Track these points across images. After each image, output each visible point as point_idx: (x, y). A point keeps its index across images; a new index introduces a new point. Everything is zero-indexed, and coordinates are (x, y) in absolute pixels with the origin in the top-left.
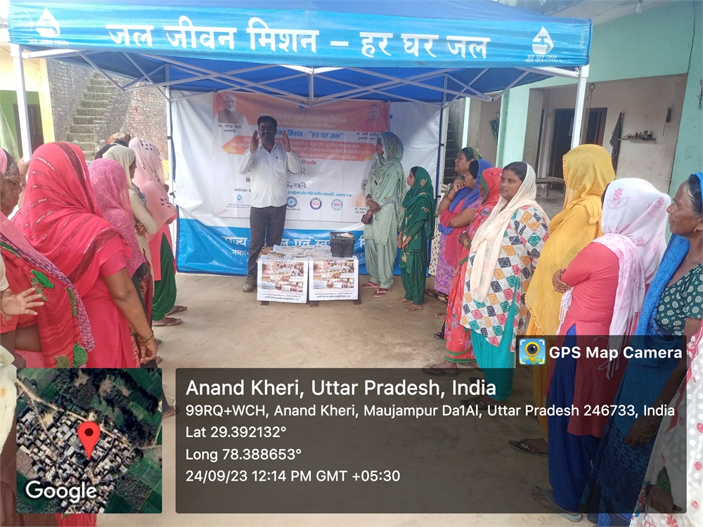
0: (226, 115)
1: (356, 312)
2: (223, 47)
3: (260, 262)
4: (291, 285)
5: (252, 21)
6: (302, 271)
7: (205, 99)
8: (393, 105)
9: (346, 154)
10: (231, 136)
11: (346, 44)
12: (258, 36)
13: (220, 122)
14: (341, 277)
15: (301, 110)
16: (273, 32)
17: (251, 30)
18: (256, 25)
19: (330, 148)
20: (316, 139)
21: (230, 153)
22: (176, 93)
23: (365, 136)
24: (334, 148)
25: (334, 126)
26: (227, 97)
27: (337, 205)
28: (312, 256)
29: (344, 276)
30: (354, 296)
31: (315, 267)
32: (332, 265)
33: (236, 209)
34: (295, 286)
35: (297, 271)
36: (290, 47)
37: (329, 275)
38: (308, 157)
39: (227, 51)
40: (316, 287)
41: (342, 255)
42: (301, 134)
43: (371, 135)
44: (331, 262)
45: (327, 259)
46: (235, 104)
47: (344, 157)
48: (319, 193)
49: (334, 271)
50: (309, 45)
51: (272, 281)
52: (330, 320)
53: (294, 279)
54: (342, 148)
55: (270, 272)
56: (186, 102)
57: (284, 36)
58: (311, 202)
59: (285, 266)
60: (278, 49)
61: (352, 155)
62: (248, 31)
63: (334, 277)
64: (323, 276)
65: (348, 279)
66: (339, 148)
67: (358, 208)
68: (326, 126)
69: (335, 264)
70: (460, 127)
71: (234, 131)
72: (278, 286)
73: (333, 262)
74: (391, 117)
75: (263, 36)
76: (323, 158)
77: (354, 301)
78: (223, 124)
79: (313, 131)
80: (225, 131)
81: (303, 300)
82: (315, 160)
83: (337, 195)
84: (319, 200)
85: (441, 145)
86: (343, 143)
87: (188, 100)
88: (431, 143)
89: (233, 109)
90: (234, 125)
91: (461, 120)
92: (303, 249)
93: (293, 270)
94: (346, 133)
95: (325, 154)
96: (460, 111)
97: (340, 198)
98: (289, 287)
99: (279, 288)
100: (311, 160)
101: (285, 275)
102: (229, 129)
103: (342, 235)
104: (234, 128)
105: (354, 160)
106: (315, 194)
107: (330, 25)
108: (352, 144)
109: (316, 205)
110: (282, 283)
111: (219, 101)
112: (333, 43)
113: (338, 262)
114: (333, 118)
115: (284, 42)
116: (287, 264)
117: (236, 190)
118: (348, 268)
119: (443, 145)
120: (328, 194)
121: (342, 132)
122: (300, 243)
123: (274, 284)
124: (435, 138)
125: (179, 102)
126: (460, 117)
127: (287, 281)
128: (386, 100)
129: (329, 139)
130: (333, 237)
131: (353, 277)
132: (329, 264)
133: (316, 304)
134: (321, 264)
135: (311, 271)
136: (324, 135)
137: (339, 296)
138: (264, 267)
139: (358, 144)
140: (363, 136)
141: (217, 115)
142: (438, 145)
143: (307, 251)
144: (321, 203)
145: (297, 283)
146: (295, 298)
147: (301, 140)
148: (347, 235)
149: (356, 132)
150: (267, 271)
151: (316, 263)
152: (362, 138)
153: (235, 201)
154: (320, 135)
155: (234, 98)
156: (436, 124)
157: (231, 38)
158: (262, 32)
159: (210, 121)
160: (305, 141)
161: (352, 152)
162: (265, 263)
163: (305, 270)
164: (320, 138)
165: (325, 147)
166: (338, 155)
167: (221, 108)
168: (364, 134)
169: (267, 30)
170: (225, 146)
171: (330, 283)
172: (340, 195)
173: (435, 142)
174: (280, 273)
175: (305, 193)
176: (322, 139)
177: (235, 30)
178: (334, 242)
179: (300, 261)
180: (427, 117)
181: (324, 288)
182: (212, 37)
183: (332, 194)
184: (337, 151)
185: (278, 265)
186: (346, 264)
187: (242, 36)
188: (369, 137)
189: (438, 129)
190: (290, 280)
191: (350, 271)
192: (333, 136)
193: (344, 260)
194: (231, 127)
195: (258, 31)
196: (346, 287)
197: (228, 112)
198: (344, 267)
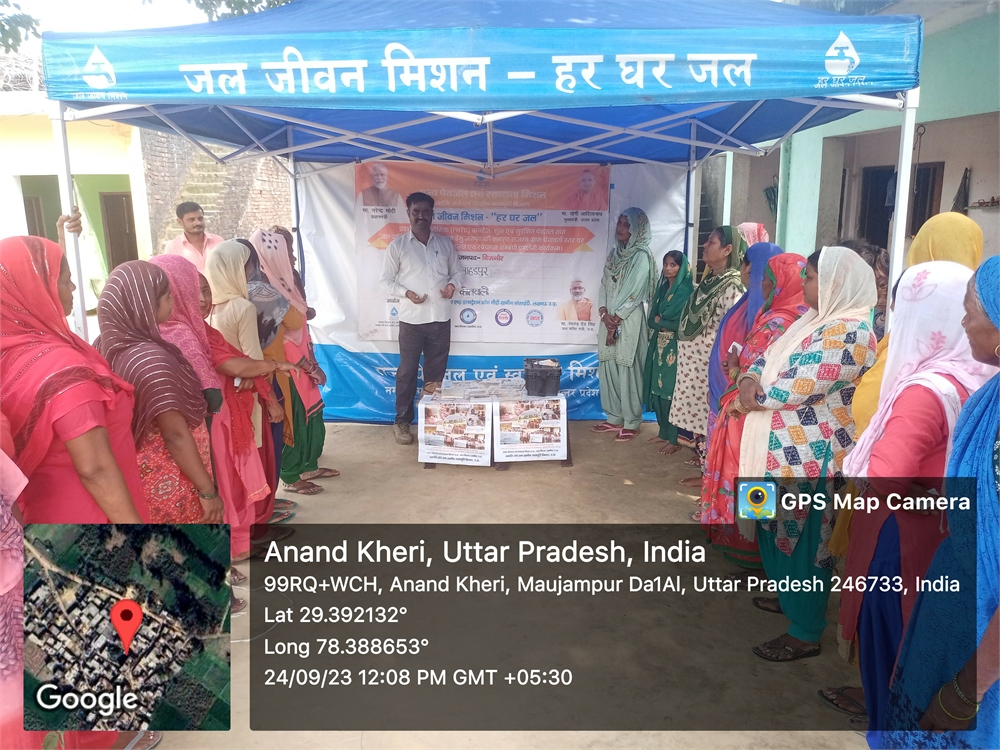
0: (373, 194)
1: (563, 479)
2: (346, 90)
3: (421, 407)
4: (467, 438)
5: (390, 48)
6: (482, 418)
7: (343, 174)
8: (614, 169)
9: (547, 244)
10: (381, 223)
11: (531, 75)
12: (399, 70)
13: (365, 204)
14: (541, 425)
15: (480, 183)
16: (421, 63)
17: (389, 63)
18: (396, 55)
19: (522, 235)
20: (502, 223)
21: (380, 248)
22: (304, 165)
23: (575, 216)
24: (530, 236)
25: (528, 204)
26: (375, 169)
27: (535, 318)
28: (498, 395)
29: (546, 424)
30: (562, 454)
31: (503, 412)
32: (528, 408)
33: (389, 328)
34: (472, 440)
35: (475, 418)
36: (447, 85)
37: (523, 423)
38: (491, 250)
39: (354, 96)
40: (504, 442)
41: (542, 393)
42: (481, 217)
43: (583, 214)
44: (526, 404)
45: (519, 398)
46: (386, 178)
47: (542, 248)
48: (508, 302)
49: (531, 416)
50: (475, 79)
51: (440, 433)
52: (525, 491)
53: (471, 431)
54: (541, 236)
55: (436, 420)
56: (317, 178)
57: (438, 68)
58: (497, 316)
59: (457, 411)
60: (429, 88)
61: (555, 244)
62: (384, 63)
63: (531, 425)
64: (515, 424)
65: (552, 429)
66: (536, 235)
67: (567, 322)
68: (515, 204)
69: (532, 407)
70: (719, 199)
71: (386, 217)
72: (449, 440)
73: (529, 404)
74: (612, 186)
75: (407, 70)
76: (513, 251)
77: (562, 463)
78: (370, 208)
79: (499, 211)
80: (373, 217)
81: (485, 461)
82: (501, 254)
83: (535, 304)
84: (509, 312)
85: (688, 225)
86: (541, 228)
87: (319, 175)
88: (674, 222)
89: (382, 186)
90: (384, 208)
91: (720, 189)
92: (485, 384)
93: (469, 416)
94: (546, 213)
95: (515, 246)
96: (719, 177)
97: (539, 308)
98: (465, 442)
99: (450, 444)
100: (495, 254)
101: (458, 424)
102: (379, 214)
103: (542, 363)
104: (385, 212)
105: (558, 252)
106: (503, 303)
107: (507, 48)
108: (555, 228)
109: (504, 319)
110: (454, 436)
111: (363, 175)
112: (512, 75)
113: (535, 403)
114: (526, 193)
115: (437, 78)
116: (460, 407)
117: (389, 301)
118: (551, 412)
119: (692, 225)
120: (521, 303)
121: (540, 211)
122: (482, 374)
123: (442, 438)
124: (679, 215)
125: (308, 179)
126: (719, 186)
127: (461, 432)
128: (604, 162)
129: (521, 222)
130: (529, 367)
131: (559, 425)
132: (522, 406)
133: (505, 466)
134: (511, 407)
135: (497, 418)
136: (514, 217)
137: (538, 455)
138: (428, 413)
139: (563, 228)
140: (572, 217)
141: (361, 195)
142: (683, 226)
143: (491, 387)
144: (511, 316)
145: (476, 436)
146: (474, 458)
147: (481, 226)
148: (548, 363)
149: (560, 212)
150: (430, 420)
151: (504, 405)
152: (570, 220)
153: (388, 317)
154: (508, 217)
155: (384, 170)
156: (681, 195)
157: (359, 76)
158: (406, 64)
159: (350, 204)
160: (486, 227)
161: (555, 240)
162: (429, 407)
163: (488, 416)
164: (508, 222)
165: (515, 235)
166: (535, 246)
167: (367, 185)
168: (572, 214)
169: (413, 61)
170: (373, 239)
171: (525, 435)
172: (539, 304)
173: (680, 222)
174: (451, 422)
175: (488, 302)
176: (512, 223)
177: (364, 63)
178: (530, 374)
179: (479, 402)
180: (667, 185)
181: (515, 443)
182: (331, 75)
183: (527, 303)
184: (533, 239)
185: (448, 410)
186: (547, 407)
187: (374, 72)
188: (580, 217)
189: (683, 202)
190: (466, 432)
191: (554, 417)
192: (528, 218)
193: (544, 401)
194: (381, 211)
195: (399, 62)
196: (549, 440)
197: (376, 190)
198: (544, 411)
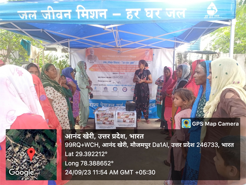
5: (78, 6)
11: (120, 14)
12: (81, 13)
13: (88, 59)
16: (87, 11)
17: (78, 11)
18: (80, 8)
27: (133, 90)
36: (95, 17)
39: (68, 20)
50: (103, 16)
57: (92, 12)
60: (90, 18)
62: (76, 11)
75: (83, 13)
107: (112, 6)
112: (114, 14)
115: (92, 15)
141: (87, 57)
155: (93, 50)
157: (69, 14)
158: (83, 11)
169: (85, 10)
177: (71, 11)
182: (61, 14)
195: (81, 11)
197: (91, 56)
